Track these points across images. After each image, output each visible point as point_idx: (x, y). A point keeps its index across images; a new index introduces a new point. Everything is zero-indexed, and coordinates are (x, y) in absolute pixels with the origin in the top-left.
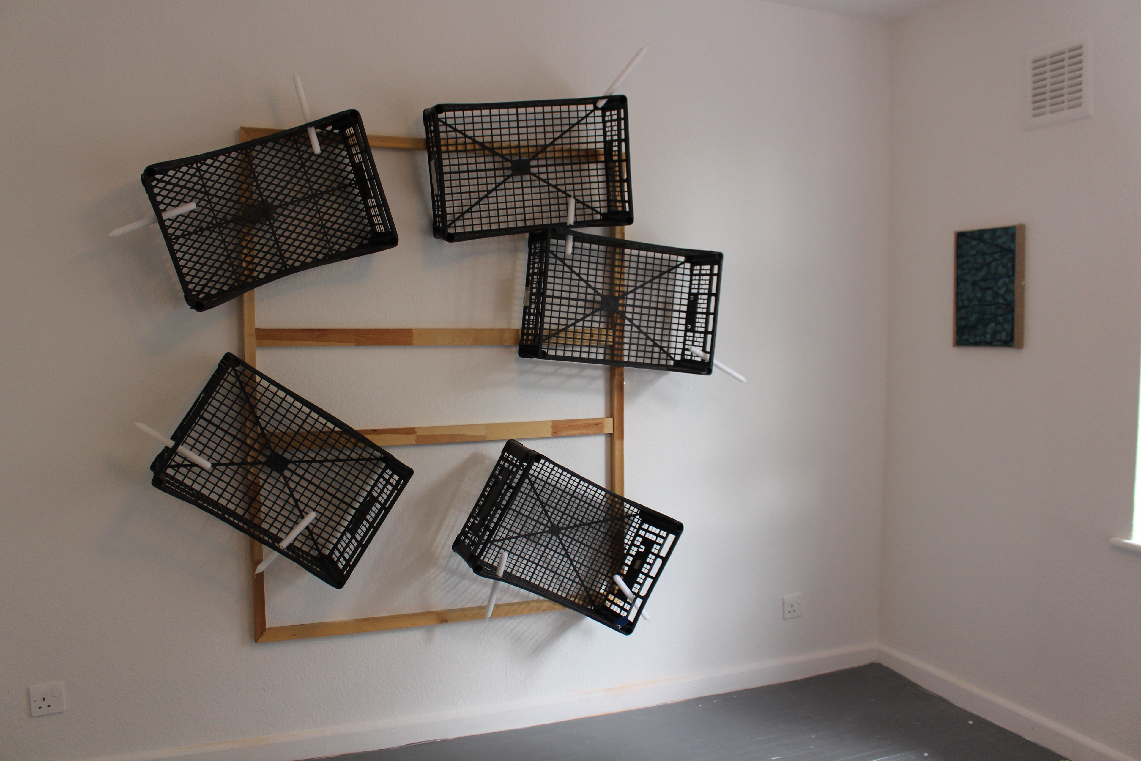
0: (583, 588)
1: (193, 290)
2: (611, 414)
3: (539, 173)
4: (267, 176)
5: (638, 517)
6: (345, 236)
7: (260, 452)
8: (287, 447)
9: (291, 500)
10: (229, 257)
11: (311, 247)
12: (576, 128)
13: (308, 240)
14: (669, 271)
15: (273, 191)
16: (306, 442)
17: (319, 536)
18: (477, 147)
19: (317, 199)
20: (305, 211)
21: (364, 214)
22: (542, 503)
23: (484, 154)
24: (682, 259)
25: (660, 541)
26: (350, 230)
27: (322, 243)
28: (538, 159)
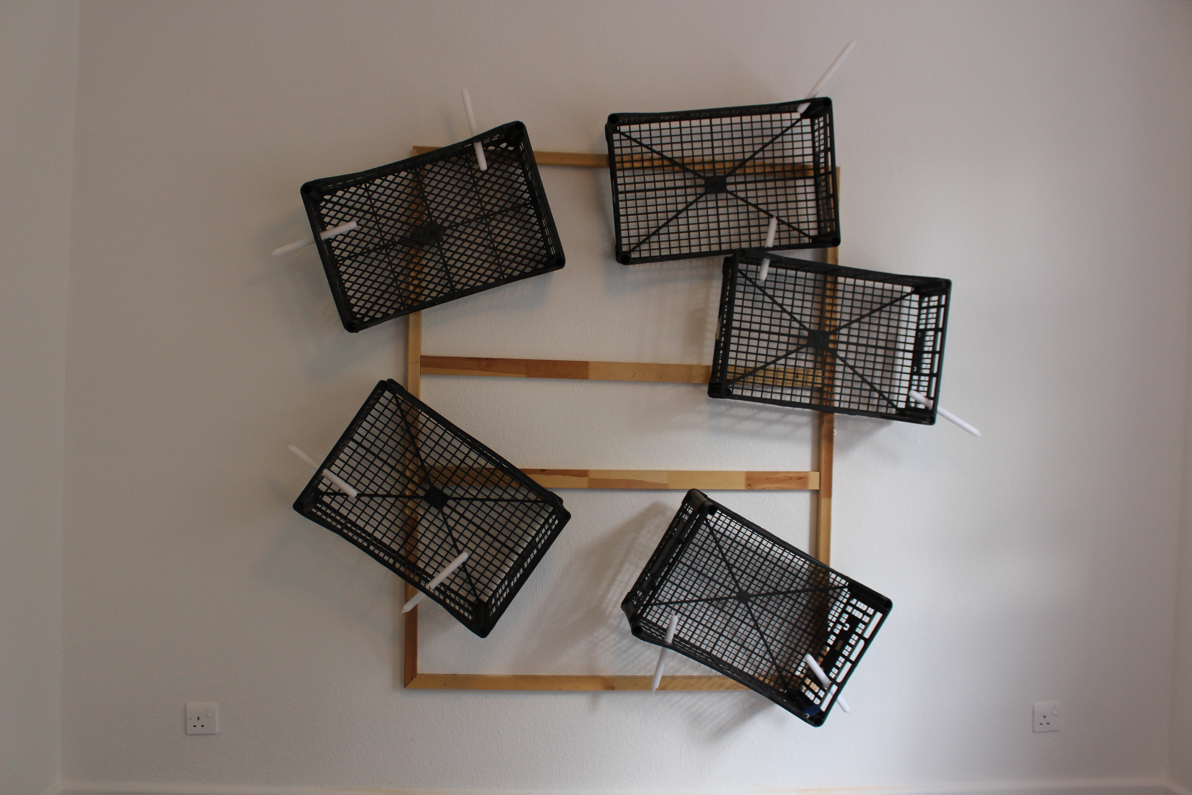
0: (774, 667)
1: (358, 313)
2: (817, 466)
3: (736, 191)
4: (437, 195)
5: (846, 590)
6: (519, 259)
7: (419, 486)
8: (447, 482)
9: (449, 540)
10: (395, 279)
11: (481, 271)
12: (779, 139)
13: (479, 263)
14: (891, 304)
15: (442, 212)
16: (467, 478)
17: (478, 581)
18: (666, 163)
19: (488, 220)
20: (476, 233)
21: (539, 236)
22: (728, 564)
23: (673, 170)
24: (908, 289)
25: (866, 619)
26: (524, 253)
27: (493, 267)
28: (735, 175)
